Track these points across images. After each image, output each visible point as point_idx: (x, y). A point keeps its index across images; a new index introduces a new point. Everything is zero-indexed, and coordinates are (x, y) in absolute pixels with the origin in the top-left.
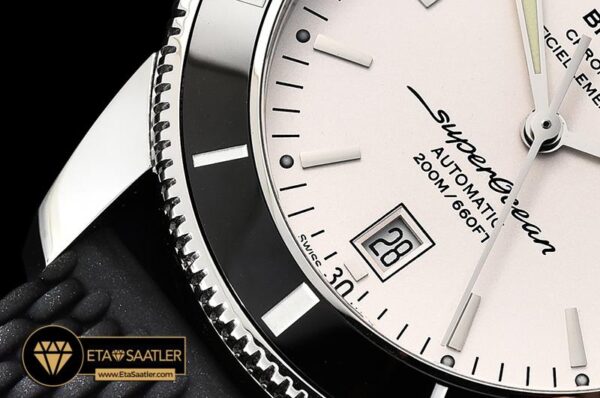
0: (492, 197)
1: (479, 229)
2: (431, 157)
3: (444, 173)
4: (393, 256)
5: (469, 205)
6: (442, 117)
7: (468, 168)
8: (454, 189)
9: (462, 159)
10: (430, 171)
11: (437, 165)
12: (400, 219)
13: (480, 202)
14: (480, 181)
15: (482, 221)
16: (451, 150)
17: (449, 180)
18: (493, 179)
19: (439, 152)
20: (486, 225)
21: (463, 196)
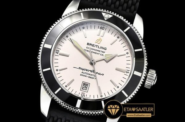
0: (92, 73)
1: (93, 78)
2: (82, 74)
3: (85, 74)
4: (86, 88)
5: (90, 76)
6: (80, 68)
7: (87, 72)
8: (87, 75)
9: (86, 71)
10: (83, 75)
11: (83, 74)
12: (84, 83)
13: (91, 75)
14: (89, 72)
15: (93, 77)
16: (84, 71)
17: (86, 75)
18: (91, 71)
19: (82, 72)
20: (94, 77)
21: (89, 76)
